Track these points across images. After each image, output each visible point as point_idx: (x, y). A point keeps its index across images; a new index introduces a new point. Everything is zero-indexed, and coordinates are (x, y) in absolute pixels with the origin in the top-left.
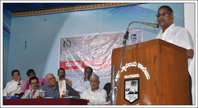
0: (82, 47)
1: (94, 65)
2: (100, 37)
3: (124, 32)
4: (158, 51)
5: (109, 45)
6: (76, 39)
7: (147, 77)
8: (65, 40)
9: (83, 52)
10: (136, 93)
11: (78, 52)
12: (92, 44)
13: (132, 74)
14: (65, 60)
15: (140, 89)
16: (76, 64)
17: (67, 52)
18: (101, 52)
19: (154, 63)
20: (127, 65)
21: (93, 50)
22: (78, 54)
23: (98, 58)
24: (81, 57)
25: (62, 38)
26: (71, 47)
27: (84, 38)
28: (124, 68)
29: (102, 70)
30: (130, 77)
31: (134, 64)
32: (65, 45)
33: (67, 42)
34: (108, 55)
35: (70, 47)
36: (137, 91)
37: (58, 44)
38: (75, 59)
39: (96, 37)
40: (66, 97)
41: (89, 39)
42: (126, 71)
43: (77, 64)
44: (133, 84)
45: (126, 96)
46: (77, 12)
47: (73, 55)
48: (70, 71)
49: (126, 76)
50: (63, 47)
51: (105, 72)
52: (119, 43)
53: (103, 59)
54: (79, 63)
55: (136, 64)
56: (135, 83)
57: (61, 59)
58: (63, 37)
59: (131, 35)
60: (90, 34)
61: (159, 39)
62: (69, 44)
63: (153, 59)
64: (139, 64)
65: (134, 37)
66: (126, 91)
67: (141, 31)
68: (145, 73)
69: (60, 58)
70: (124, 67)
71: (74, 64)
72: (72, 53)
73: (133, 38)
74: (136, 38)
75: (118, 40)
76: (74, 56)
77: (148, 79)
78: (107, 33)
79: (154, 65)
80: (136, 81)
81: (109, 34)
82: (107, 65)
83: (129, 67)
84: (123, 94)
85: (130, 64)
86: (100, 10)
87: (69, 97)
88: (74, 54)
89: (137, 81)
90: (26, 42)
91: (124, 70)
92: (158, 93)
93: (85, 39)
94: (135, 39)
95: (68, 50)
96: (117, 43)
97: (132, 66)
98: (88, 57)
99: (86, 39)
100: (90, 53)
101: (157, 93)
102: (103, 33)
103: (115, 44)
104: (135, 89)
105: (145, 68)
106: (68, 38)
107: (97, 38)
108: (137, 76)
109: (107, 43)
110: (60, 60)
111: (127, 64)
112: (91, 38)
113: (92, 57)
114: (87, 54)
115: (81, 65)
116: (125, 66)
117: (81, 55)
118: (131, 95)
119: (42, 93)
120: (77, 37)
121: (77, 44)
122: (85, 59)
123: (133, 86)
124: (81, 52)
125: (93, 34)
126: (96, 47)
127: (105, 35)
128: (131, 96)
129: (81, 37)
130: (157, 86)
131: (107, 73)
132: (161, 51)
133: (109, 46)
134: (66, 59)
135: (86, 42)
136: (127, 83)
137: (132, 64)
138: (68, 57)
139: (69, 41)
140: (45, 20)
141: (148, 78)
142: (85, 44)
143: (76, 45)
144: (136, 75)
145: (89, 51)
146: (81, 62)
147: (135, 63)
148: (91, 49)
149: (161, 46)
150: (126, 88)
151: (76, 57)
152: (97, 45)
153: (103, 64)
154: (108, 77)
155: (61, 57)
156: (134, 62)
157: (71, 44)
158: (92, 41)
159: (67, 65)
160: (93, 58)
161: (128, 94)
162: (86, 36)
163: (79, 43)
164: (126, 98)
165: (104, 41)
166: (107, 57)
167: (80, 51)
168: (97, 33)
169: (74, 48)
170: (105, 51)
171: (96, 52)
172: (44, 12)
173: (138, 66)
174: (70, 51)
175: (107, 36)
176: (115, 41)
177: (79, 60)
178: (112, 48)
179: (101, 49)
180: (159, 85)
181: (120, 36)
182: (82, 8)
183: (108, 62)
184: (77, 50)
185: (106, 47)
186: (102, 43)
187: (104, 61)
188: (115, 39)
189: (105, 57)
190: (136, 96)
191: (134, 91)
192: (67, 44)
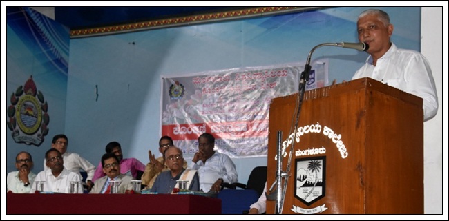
0: (206, 95)
1: (229, 132)
2: (241, 77)
3: (289, 66)
4: (365, 102)
5: (258, 91)
6: (194, 81)
7: (342, 154)
8: (173, 82)
9: (207, 106)
10: (318, 184)
11: (197, 107)
12: (226, 91)
13: (311, 148)
14: (173, 121)
15: (327, 177)
16: (194, 131)
17: (177, 107)
18: (244, 106)
19: (358, 126)
20: (302, 131)
21: (228, 102)
22: (198, 111)
23: (237, 118)
24: (203, 115)
25: (167, 79)
26: (184, 97)
27: (209, 78)
29: (245, 142)
30: (307, 153)
31: (315, 129)
32: (172, 92)
33: (177, 88)
34: (258, 113)
35: (181, 96)
36: (321, 181)
37: (158, 90)
38: (191, 119)
39: (233, 76)
40: (182, 193)
41: (219, 80)
42: (298, 141)
44: (313, 167)
45: (298, 190)
46: (195, 27)
47: (187, 113)
48: (181, 144)
49: (299, 151)
50: (169, 97)
51: (251, 146)
52: (280, 89)
53: (247, 121)
54: (199, 128)
55: (319, 129)
56: (317, 165)
57: (165, 120)
58: (168, 77)
60: (220, 71)
61: (368, 78)
62: (181, 91)
63: (355, 118)
64: (325, 127)
65: (310, 77)
66: (298, 181)
67: (324, 64)
68: (338, 146)
69: (163, 118)
70: (294, 133)
71: (190, 130)
72: (187, 109)
74: (314, 78)
75: (278, 83)
76: (189, 114)
77: (343, 157)
78: (255, 68)
79: (356, 130)
80: (319, 161)
81: (259, 70)
82: (255, 132)
83: (304, 133)
84: (292, 186)
85: (308, 129)
86: (243, 22)
88: (190, 111)
89: (321, 161)
90: (98, 87)
91: (295, 140)
92: (363, 184)
93: (211, 80)
95: (178, 103)
96: (276, 89)
97: (312, 131)
98: (218, 115)
99: (214, 81)
100: (221, 109)
101: (361, 184)
102: (247, 69)
103: (272, 90)
104: (316, 177)
105: (338, 135)
106: (180, 78)
107: (237, 77)
108: (321, 151)
109: (255, 88)
110: (163, 123)
111: (301, 128)
112: (223, 78)
113: (226, 116)
114: (215, 110)
116: (297, 131)
117: (203, 113)
118: (309, 189)
120: (196, 77)
121: (196, 91)
122: (211, 120)
123: (313, 171)
124: (204, 106)
125: (227, 70)
126: (234, 95)
127: (252, 72)
128: (307, 190)
129: (203, 77)
130: (363, 170)
131: (256, 148)
132: (371, 101)
133: (260, 94)
134: (175, 119)
135: (214, 86)
136: (300, 164)
137: (312, 128)
138: (178, 117)
139: (181, 85)
140: (134, 43)
141: (345, 155)
142: (212, 90)
143: (194, 93)
144: (320, 149)
145: (219, 105)
146: (204, 127)
147: (317, 126)
148: (224, 100)
149: (371, 93)
150: (298, 176)
151: (195, 116)
152: (236, 92)
153: (248, 130)
154: (257, 156)
155: (165, 117)
156: (315, 124)
157: (183, 91)
158: (226, 84)
159: (176, 131)
160: (228, 118)
161: (303, 186)
162: (214, 74)
163: (200, 89)
164: (297, 195)
165: (249, 85)
166: (255, 116)
167: (202, 103)
168: (235, 69)
169: (189, 99)
170: (250, 104)
171: (234, 107)
172: (132, 28)
173: (324, 133)
174: (181, 105)
175: (254, 73)
176: (272, 84)
177: (199, 122)
178: (265, 97)
179: (244, 101)
180: (366, 169)
181: (282, 73)
182: (205, 18)
183: (258, 127)
184: (196, 101)
185: (253, 95)
186: (245, 89)
187: (250, 123)
188: (272, 79)
189: (251, 115)
190: (319, 190)
191: (314, 181)
192: (176, 91)
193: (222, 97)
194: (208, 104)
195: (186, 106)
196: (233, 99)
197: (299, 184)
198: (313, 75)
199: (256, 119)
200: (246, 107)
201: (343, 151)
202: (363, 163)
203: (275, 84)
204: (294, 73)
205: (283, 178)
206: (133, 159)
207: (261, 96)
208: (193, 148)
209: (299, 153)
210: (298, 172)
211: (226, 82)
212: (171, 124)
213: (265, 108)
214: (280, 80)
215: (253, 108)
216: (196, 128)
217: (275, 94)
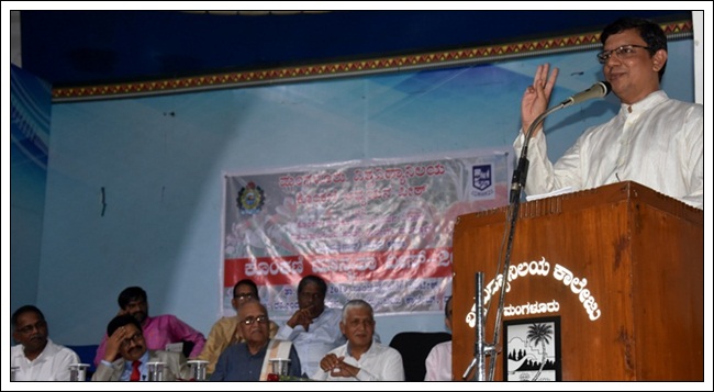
0: (303, 207)
1: (344, 271)
2: (365, 176)
3: (448, 158)
4: (629, 222)
5: (395, 201)
6: (281, 182)
7: (590, 312)
8: (244, 184)
9: (305, 225)
10: (548, 366)
11: (288, 226)
12: (339, 201)
13: (533, 303)
14: (245, 252)
15: (562, 354)
16: (282, 270)
17: (250, 227)
18: (371, 225)
19: (617, 264)
21: (341, 219)
22: (289, 235)
23: (358, 246)
24: (298, 241)
25: (233, 178)
26: (264, 210)
27: (309, 177)
28: (501, 282)
29: (374, 289)
30: (526, 310)
31: (539, 269)
32: (243, 201)
33: (251, 193)
34: (395, 238)
35: (259, 208)
36: (553, 360)
37: (217, 196)
38: (277, 248)
39: (351, 174)
41: (325, 181)
42: (508, 290)
43: (284, 267)
44: (537, 335)
45: (510, 377)
46: (283, 88)
47: (270, 237)
49: (511, 307)
50: (237, 209)
51: (384, 295)
52: (432, 197)
53: (376, 252)
54: (291, 265)
55: (546, 268)
56: (545, 331)
57: (230, 250)
58: (236, 175)
59: (475, 168)
60: (329, 165)
61: (632, 182)
62: (258, 200)
63: (611, 251)
64: (557, 266)
65: (483, 176)
66: (509, 361)
67: (507, 154)
68: (582, 299)
69: (226, 247)
70: (500, 275)
71: (274, 267)
72: (269, 230)
73: (481, 180)
74: (489, 179)
75: (428, 187)
76: (274, 241)
77: (592, 318)
78: (388, 161)
79: (614, 270)
80: (548, 324)
81: (396, 163)
82: (389, 271)
83: (519, 276)
84: (501, 369)
85: (525, 268)
86: (366, 82)
88: (275, 234)
89: (552, 324)
90: (106, 191)
92: (631, 367)
93: (312, 181)
94: (488, 182)
95: (254, 221)
96: (427, 199)
97: (533, 272)
98: (325, 242)
99: (317, 182)
100: (330, 231)
101: (627, 366)
102: (374, 162)
103: (418, 198)
104: (544, 353)
105: (581, 280)
106: (253, 176)
107: (357, 176)
108: (552, 307)
109: (388, 195)
110: (226, 255)
111: (512, 267)
112: (332, 178)
113: (339, 243)
114: (319, 232)
115: (301, 271)
116: (505, 272)
117: (299, 237)
118: (532, 373)
119: (196, 368)
120: (285, 174)
121: (286, 199)
122: (313, 251)
123: (536, 343)
124: (299, 226)
125: (339, 164)
126: (352, 207)
127: (383, 167)
128: (528, 376)
129: (297, 175)
130: (630, 341)
131: (393, 299)
132: (639, 221)
133: (397, 205)
134: (248, 249)
135: (318, 191)
136: (512, 331)
137: (533, 267)
138: (254, 245)
139: (259, 188)
140: (173, 114)
141: (595, 314)
142: (313, 198)
143: (281, 203)
144: (549, 304)
145: (326, 224)
146: (300, 262)
147: (541, 263)
148: (335, 216)
149: (638, 207)
150: (510, 351)
151: (282, 243)
152: (356, 202)
153: (377, 267)
154: (393, 314)
155: (231, 244)
156: (538, 260)
157: (263, 199)
158: (339, 188)
159: (250, 270)
160: (341, 246)
161: (519, 370)
162: (317, 169)
163: (293, 196)
165: (378, 189)
166: (389, 244)
167: (295, 221)
168: (354, 162)
169: (273, 212)
170: (381, 222)
171: (352, 227)
172: (169, 87)
173: (556, 276)
174: (259, 223)
175: (390, 169)
176: (418, 188)
177: (292, 254)
178: (406, 211)
179: (371, 216)
180: (635, 339)
181: (436, 170)
182: (301, 73)
183: (394, 262)
184: (286, 218)
185: (386, 208)
186: (372, 196)
187: (381, 257)
188: (419, 179)
189: (382, 242)
190: (550, 376)
191: (540, 360)
192: (249, 199)
193: (332, 211)
194: (307, 221)
195: (268, 226)
196: (351, 213)
197: (513, 365)
198: (488, 174)
199: (390, 248)
200: (373, 227)
201: (591, 308)
202: (630, 327)
203: (423, 188)
204: (456, 170)
205: (488, 356)
207: (399, 209)
208: (280, 300)
209: (510, 311)
210: (509, 345)
211: (338, 184)
212: (240, 257)
213: (407, 230)
214: (431, 181)
215: (385, 229)
216: (285, 264)
217: (423, 206)
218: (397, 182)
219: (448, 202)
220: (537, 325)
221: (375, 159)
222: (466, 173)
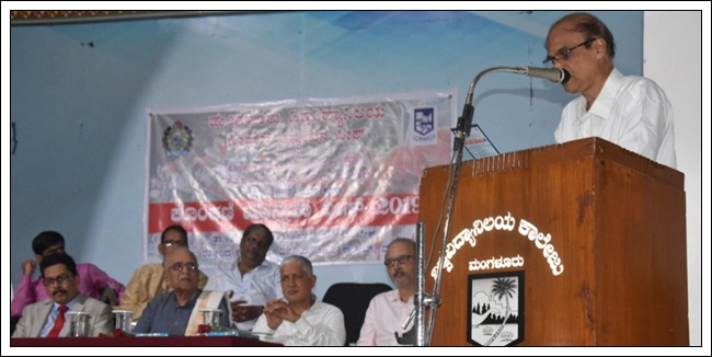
0: (234, 149)
1: (277, 218)
2: (300, 117)
3: (389, 100)
4: (593, 179)
5: (332, 144)
6: (211, 122)
7: (553, 267)
8: (171, 123)
9: (236, 169)
10: (511, 320)
11: (218, 169)
12: (273, 142)
13: (497, 258)
14: (170, 196)
15: (526, 308)
16: (211, 216)
17: (177, 170)
18: (306, 170)
19: (580, 220)
20: (480, 227)
21: (274, 162)
22: (219, 178)
23: (292, 192)
24: (229, 186)
25: (159, 117)
26: (192, 151)
27: (241, 117)
28: (467, 236)
29: (309, 237)
30: (490, 265)
31: (504, 224)
32: (169, 141)
33: (178, 133)
34: (331, 184)
35: (187, 149)
36: (516, 314)
37: (140, 139)
38: (206, 193)
39: (286, 114)
40: (215, 334)
41: (258, 121)
42: (473, 245)
43: (213, 213)
44: (501, 289)
45: (473, 330)
47: (198, 180)
49: (476, 262)
50: (163, 150)
51: (320, 244)
52: (371, 141)
53: (311, 198)
54: (220, 210)
55: (511, 224)
56: (509, 285)
57: (155, 194)
58: (161, 113)
59: (416, 111)
60: (262, 105)
61: (597, 138)
62: (186, 140)
63: (575, 206)
64: (523, 221)
65: (425, 119)
66: (474, 315)
67: (450, 97)
68: (545, 254)
69: (150, 190)
70: (466, 230)
71: (203, 213)
72: (197, 174)
73: (423, 124)
74: (432, 123)
75: (367, 130)
76: (202, 184)
77: (555, 273)
78: (325, 102)
79: (578, 226)
80: (512, 279)
81: (333, 104)
82: (324, 219)
83: (484, 231)
84: (463, 322)
85: (490, 223)
87: (226, 334)
88: (204, 178)
90: (17, 127)
91: (467, 243)
92: (592, 321)
93: (244, 121)
94: (430, 126)
95: (181, 163)
96: (365, 143)
97: (498, 227)
98: (258, 187)
99: (249, 122)
100: (263, 175)
101: (588, 320)
102: (310, 102)
103: (357, 142)
105: (545, 235)
106: (181, 115)
107: (292, 118)
108: (517, 262)
109: (325, 138)
110: (151, 199)
111: (478, 221)
112: (266, 118)
113: (272, 188)
114: (252, 176)
115: (231, 217)
116: (471, 227)
117: (229, 181)
118: (495, 328)
119: (121, 318)
120: (215, 113)
121: (216, 140)
122: (245, 196)
123: (500, 297)
124: (230, 169)
125: (273, 103)
126: (286, 150)
127: (320, 108)
128: (492, 330)
129: (227, 114)
130: (592, 296)
131: (329, 248)
132: (603, 178)
133: (334, 149)
134: (175, 193)
135: (250, 133)
136: (476, 285)
137: (499, 222)
138: (181, 188)
139: (186, 128)
140: (91, 45)
141: (558, 269)
142: (245, 139)
143: (210, 144)
144: (513, 259)
145: (259, 167)
146: (231, 208)
147: (507, 218)
148: (268, 159)
149: (603, 163)
150: (474, 305)
151: (212, 188)
152: (291, 145)
153: (312, 214)
155: (156, 188)
156: (504, 215)
157: (190, 140)
158: (272, 130)
159: (177, 216)
160: (274, 191)
162: (250, 109)
163: (224, 138)
164: (473, 338)
165: (314, 131)
166: (325, 190)
167: (226, 163)
168: (289, 102)
169: (202, 154)
170: (317, 166)
171: (286, 172)
172: (87, 14)
173: (521, 231)
174: (187, 166)
175: (326, 110)
176: (356, 131)
177: (221, 199)
178: (344, 155)
179: (306, 160)
180: (596, 294)
181: (375, 112)
183: (331, 209)
184: (215, 160)
185: (322, 152)
186: (308, 138)
187: (316, 203)
188: (357, 122)
189: (318, 187)
190: (513, 331)
191: (503, 314)
192: (176, 139)
193: (265, 153)
194: (239, 164)
195: (196, 169)
196: (285, 156)
198: (430, 118)
199: (326, 195)
200: (308, 172)
201: (555, 263)
202: (592, 283)
203: (362, 131)
204: (398, 113)
205: (428, 307)
206: (90, 266)
207: (336, 153)
208: (209, 248)
209: (474, 266)
210: (473, 299)
211: (271, 126)
212: (166, 201)
213: (344, 175)
214: (371, 124)
215: (321, 174)
216: (215, 210)
217: (362, 150)
218: (335, 124)
219: (388, 146)
220: (501, 279)
221: (311, 99)
222: (407, 116)
